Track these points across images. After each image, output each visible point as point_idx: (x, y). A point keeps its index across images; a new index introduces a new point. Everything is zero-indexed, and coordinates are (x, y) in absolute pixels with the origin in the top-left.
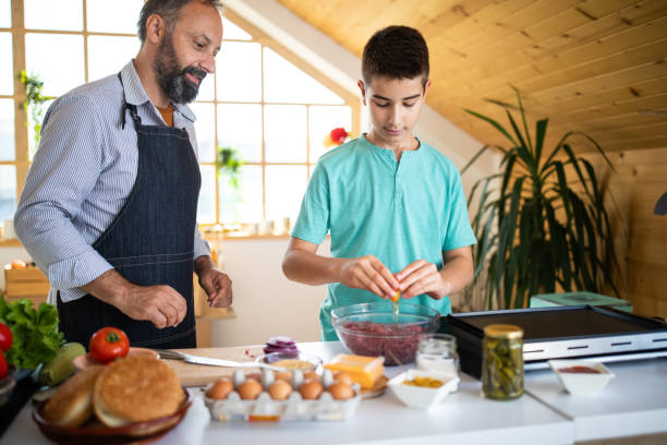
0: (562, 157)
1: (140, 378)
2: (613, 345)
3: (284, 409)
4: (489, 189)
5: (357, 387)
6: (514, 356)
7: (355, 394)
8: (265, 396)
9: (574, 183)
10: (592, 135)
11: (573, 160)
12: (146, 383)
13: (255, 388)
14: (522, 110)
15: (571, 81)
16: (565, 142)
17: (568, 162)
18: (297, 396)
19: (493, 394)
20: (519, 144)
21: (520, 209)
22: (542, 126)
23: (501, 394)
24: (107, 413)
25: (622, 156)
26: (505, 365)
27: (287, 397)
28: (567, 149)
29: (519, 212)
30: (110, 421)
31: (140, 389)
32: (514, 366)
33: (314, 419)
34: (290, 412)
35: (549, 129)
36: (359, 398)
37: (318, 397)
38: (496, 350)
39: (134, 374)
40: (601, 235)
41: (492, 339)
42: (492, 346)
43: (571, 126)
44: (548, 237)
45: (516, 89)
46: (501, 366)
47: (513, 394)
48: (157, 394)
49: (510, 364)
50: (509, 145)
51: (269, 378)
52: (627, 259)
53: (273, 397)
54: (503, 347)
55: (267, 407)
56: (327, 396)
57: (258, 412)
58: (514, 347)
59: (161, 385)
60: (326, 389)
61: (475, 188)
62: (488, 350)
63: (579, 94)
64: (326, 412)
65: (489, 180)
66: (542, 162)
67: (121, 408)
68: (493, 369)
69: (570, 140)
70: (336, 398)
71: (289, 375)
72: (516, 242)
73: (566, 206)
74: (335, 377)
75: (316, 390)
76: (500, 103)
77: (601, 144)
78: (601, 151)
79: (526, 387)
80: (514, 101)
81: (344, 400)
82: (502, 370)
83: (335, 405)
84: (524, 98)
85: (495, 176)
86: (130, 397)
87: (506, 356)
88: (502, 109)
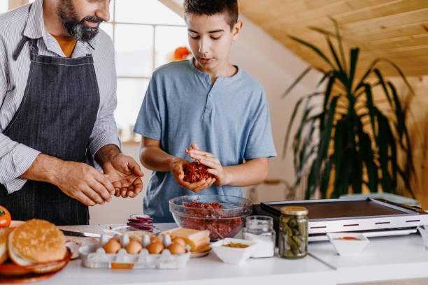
0: (372, 80)
1: (40, 234)
2: (376, 224)
3: (137, 259)
4: (310, 105)
5: (189, 247)
6: (302, 228)
7: (186, 251)
8: (123, 251)
9: (382, 101)
10: (395, 61)
11: (381, 82)
12: (43, 238)
13: (116, 246)
14: (339, 38)
15: (377, 16)
16: (376, 66)
17: (377, 84)
18: (146, 251)
19: (286, 255)
20: (337, 68)
21: (335, 123)
22: (355, 53)
23: (291, 255)
24: (19, 257)
25: (421, 80)
26: (294, 234)
27: (139, 252)
28: (377, 72)
29: (333, 126)
30: (21, 262)
31: (40, 242)
32: (300, 235)
33: (157, 268)
34: (140, 261)
35: (361, 55)
36: (189, 254)
37: (161, 253)
38: (288, 224)
39: (35, 232)
40: (402, 147)
41: (286, 216)
42: (286, 220)
43: (380, 53)
44: (358, 148)
45: (334, 21)
46: (291, 235)
47: (300, 255)
48: (51, 245)
49: (297, 233)
50: (328, 68)
51: (126, 240)
52: (423, 167)
53: (128, 252)
54: (294, 221)
55: (125, 258)
56: (167, 252)
57: (118, 261)
58: (301, 221)
59: (54, 240)
60: (165, 247)
61: (299, 103)
62: (283, 223)
63: (383, 28)
64: (166, 262)
65: (310, 97)
66: (356, 82)
67: (29, 253)
68: (286, 237)
69: (379, 65)
70: (173, 253)
71: (140, 239)
72: (331, 151)
73: (372, 122)
74: (172, 240)
75: (159, 248)
76: (321, 31)
77: (402, 69)
78: (402, 74)
79: (309, 251)
80: (332, 30)
81: (179, 254)
82: (292, 237)
83: (172, 257)
84: (341, 28)
85: (316, 94)
86: (35, 247)
87: (295, 228)
88: (322, 37)
